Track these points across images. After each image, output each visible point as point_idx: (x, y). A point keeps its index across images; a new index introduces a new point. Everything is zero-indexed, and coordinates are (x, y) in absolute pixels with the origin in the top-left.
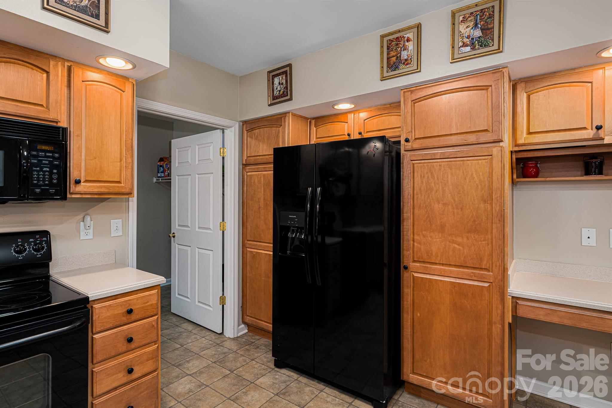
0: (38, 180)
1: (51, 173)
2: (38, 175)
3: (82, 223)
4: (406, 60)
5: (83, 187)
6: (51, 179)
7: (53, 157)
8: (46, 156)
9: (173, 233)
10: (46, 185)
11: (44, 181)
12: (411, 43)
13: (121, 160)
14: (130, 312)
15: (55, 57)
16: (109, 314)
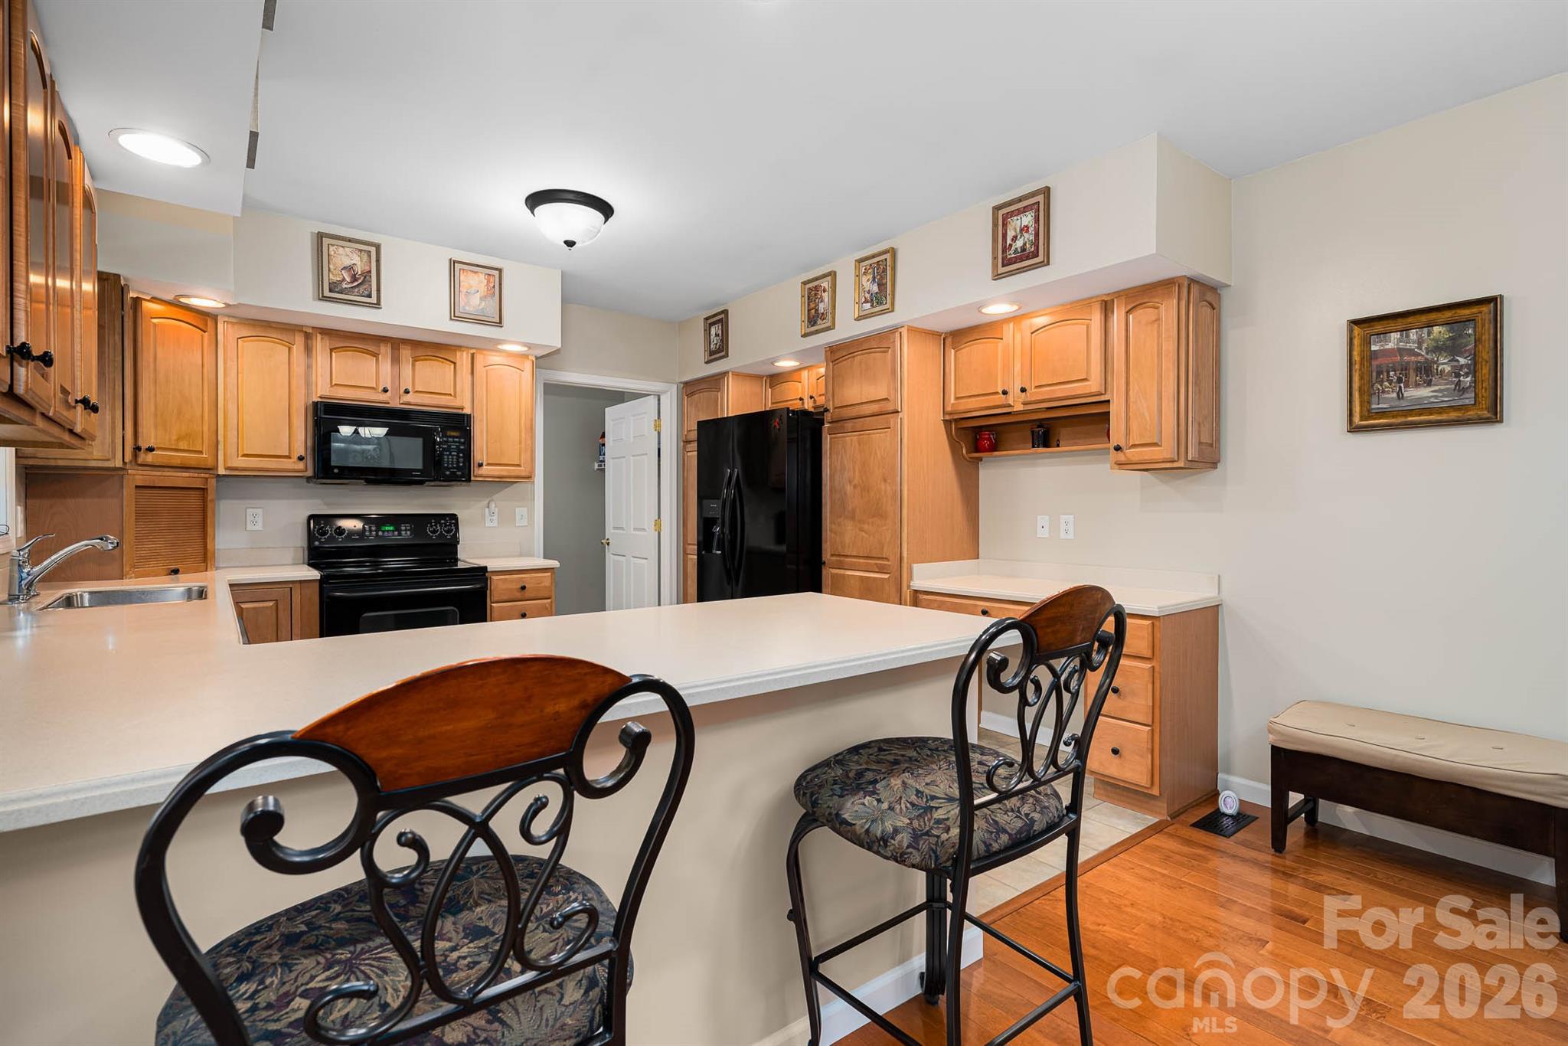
0: (448, 464)
1: (458, 456)
2: (448, 458)
3: (487, 509)
4: (823, 314)
5: (486, 470)
6: (458, 462)
7: (459, 442)
8: (454, 442)
9: (608, 539)
10: (454, 468)
11: (452, 464)
12: (826, 293)
13: (520, 443)
14: (523, 588)
15: (459, 348)
16: (504, 587)
